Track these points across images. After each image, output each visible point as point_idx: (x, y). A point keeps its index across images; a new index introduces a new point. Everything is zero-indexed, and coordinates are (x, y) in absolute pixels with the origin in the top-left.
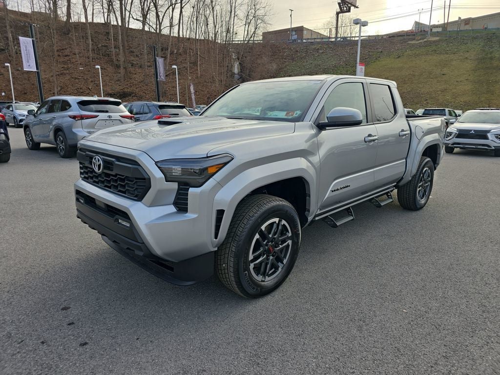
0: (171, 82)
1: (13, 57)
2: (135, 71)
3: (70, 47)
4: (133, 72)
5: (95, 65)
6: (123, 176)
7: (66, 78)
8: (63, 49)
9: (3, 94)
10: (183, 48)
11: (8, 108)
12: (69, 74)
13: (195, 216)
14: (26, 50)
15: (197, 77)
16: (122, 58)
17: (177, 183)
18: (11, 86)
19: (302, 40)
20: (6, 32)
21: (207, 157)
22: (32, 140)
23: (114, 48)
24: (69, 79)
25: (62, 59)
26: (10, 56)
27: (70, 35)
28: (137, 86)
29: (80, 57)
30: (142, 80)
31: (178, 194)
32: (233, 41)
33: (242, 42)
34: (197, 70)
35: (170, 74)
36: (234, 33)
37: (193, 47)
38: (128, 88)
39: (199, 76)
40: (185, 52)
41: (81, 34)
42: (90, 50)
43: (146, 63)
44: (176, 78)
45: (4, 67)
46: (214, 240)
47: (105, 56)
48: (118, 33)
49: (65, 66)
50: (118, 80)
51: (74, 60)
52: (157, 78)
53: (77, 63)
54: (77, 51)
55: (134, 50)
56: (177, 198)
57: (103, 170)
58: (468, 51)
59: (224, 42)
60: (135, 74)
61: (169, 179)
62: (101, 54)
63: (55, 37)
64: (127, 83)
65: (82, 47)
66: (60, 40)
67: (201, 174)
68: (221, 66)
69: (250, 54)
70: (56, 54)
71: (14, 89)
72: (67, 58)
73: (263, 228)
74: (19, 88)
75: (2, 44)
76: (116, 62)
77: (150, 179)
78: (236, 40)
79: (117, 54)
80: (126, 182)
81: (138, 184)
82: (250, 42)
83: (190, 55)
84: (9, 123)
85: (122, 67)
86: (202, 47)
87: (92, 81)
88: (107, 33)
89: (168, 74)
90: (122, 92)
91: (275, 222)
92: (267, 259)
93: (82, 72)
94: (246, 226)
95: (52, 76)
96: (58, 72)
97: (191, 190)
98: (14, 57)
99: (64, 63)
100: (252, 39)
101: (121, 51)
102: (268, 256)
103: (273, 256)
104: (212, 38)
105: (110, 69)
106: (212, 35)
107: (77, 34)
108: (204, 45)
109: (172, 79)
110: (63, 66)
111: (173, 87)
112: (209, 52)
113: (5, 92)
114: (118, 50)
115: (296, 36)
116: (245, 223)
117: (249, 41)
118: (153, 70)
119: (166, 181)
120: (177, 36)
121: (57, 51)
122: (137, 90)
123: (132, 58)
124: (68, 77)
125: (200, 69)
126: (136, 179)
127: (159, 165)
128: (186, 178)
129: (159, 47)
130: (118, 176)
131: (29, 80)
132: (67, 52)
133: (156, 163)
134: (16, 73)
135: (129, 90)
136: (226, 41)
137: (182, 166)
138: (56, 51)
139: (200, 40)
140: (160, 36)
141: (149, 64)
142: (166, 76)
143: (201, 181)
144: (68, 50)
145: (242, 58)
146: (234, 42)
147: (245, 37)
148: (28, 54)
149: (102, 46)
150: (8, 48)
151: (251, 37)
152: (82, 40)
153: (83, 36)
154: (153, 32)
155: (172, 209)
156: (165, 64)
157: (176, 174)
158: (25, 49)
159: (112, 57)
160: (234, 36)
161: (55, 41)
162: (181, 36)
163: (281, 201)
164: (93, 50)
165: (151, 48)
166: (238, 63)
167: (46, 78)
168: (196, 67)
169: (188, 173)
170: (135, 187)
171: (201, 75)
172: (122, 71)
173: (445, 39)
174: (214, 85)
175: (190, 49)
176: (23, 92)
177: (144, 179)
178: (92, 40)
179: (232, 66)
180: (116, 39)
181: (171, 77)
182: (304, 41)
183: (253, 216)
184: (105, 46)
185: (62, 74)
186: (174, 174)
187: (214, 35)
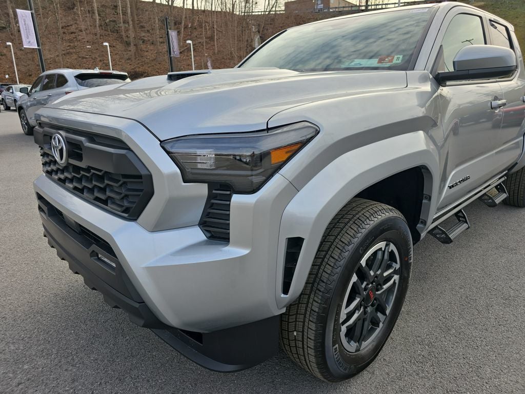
0: (185, 59)
1: (15, 36)
2: (146, 48)
3: (75, 23)
4: (144, 49)
5: (103, 43)
6: (100, 171)
7: (73, 58)
8: (68, 26)
9: (7, 76)
10: (198, 21)
11: (8, 90)
12: (76, 53)
13: (245, 252)
14: (25, 24)
15: (214, 54)
16: (132, 34)
17: (206, 185)
18: (14, 68)
19: (329, 8)
20: (6, 8)
21: (268, 129)
22: (27, 124)
23: (124, 22)
24: (76, 59)
25: (67, 37)
26: (12, 34)
27: (75, 10)
28: (149, 65)
29: (87, 34)
30: (154, 58)
31: (209, 205)
32: (253, 12)
33: (263, 13)
34: (214, 45)
35: (185, 50)
36: (254, 3)
37: (209, 20)
38: (139, 67)
39: (216, 52)
40: (201, 26)
41: (87, 8)
42: (98, 25)
43: (158, 39)
44: (191, 55)
45: (6, 47)
46: (283, 295)
47: (113, 32)
48: (126, 6)
49: (72, 45)
50: (129, 59)
51: (80, 38)
52: (170, 54)
53: (84, 40)
54: (83, 27)
55: (145, 25)
56: (206, 214)
57: (67, 160)
58: (517, 18)
59: (243, 14)
60: (147, 51)
61: (190, 177)
62: (109, 30)
63: (59, 13)
64: (138, 62)
65: (88, 22)
66: (65, 16)
67: (256, 166)
68: (240, 41)
69: (272, 26)
70: (61, 31)
71: (18, 71)
72: (73, 35)
73: (363, 262)
74: (23, 69)
75: (2, 22)
76: (125, 39)
77: (150, 176)
78: (256, 11)
79: (127, 30)
80: (106, 182)
81: (129, 186)
82: (271, 13)
83: (206, 29)
84: (10, 107)
85: (132, 44)
86: (219, 20)
87: (100, 61)
88: (115, 6)
89: (183, 51)
90: (133, 72)
91: (380, 249)
92: (365, 312)
93: (90, 50)
94: (338, 264)
95: (58, 56)
96: (63, 51)
97: (236, 199)
98: (17, 36)
99: (70, 41)
100: (274, 9)
101: (131, 26)
102: (365, 308)
103: (372, 305)
104: (229, 9)
105: (120, 46)
106: (229, 6)
107: (82, 9)
108: (221, 17)
109: (187, 56)
110: (69, 44)
111: (188, 65)
112: (226, 25)
113: (9, 75)
114: (127, 26)
115: (322, 5)
116: (337, 258)
117: (270, 11)
118: (166, 46)
119: (185, 182)
120: (191, 8)
121: (62, 28)
122: (150, 70)
123: (143, 34)
124: (75, 56)
125: (217, 44)
126: (125, 176)
127: (168, 147)
128: (226, 174)
129: (171, 20)
130: (93, 171)
131: (33, 61)
132: (73, 29)
133: (162, 143)
134: (19, 53)
135: (140, 70)
136: (245, 12)
137: (217, 148)
138: (60, 28)
139: (217, 12)
140: (172, 8)
141: (161, 40)
142: (181, 53)
143: (257, 180)
144: (73, 27)
145: (263, 31)
146: (253, 14)
147: (266, 7)
148: (27, 29)
149: (110, 21)
150: (9, 26)
151: (273, 7)
152: (88, 15)
153: (89, 11)
154: (165, 5)
155: (197, 235)
156: (179, 40)
157: (204, 166)
158: (23, 23)
159: (121, 33)
160: (254, 6)
161: (59, 16)
162: (195, 8)
163: (391, 210)
164: (101, 26)
165: (162, 21)
166: (258, 37)
167: (51, 58)
168: (212, 42)
169: (228, 163)
170: (123, 191)
171: (219, 51)
172: (132, 48)
173: (490, 3)
174: (232, 62)
175: (206, 22)
176: (27, 74)
177: (140, 177)
178: (99, 15)
179: (252, 40)
180: (124, 13)
181: (186, 54)
182: (331, 10)
183: (350, 243)
184: (114, 21)
185: (68, 54)
186: (199, 166)
187: (231, 6)
